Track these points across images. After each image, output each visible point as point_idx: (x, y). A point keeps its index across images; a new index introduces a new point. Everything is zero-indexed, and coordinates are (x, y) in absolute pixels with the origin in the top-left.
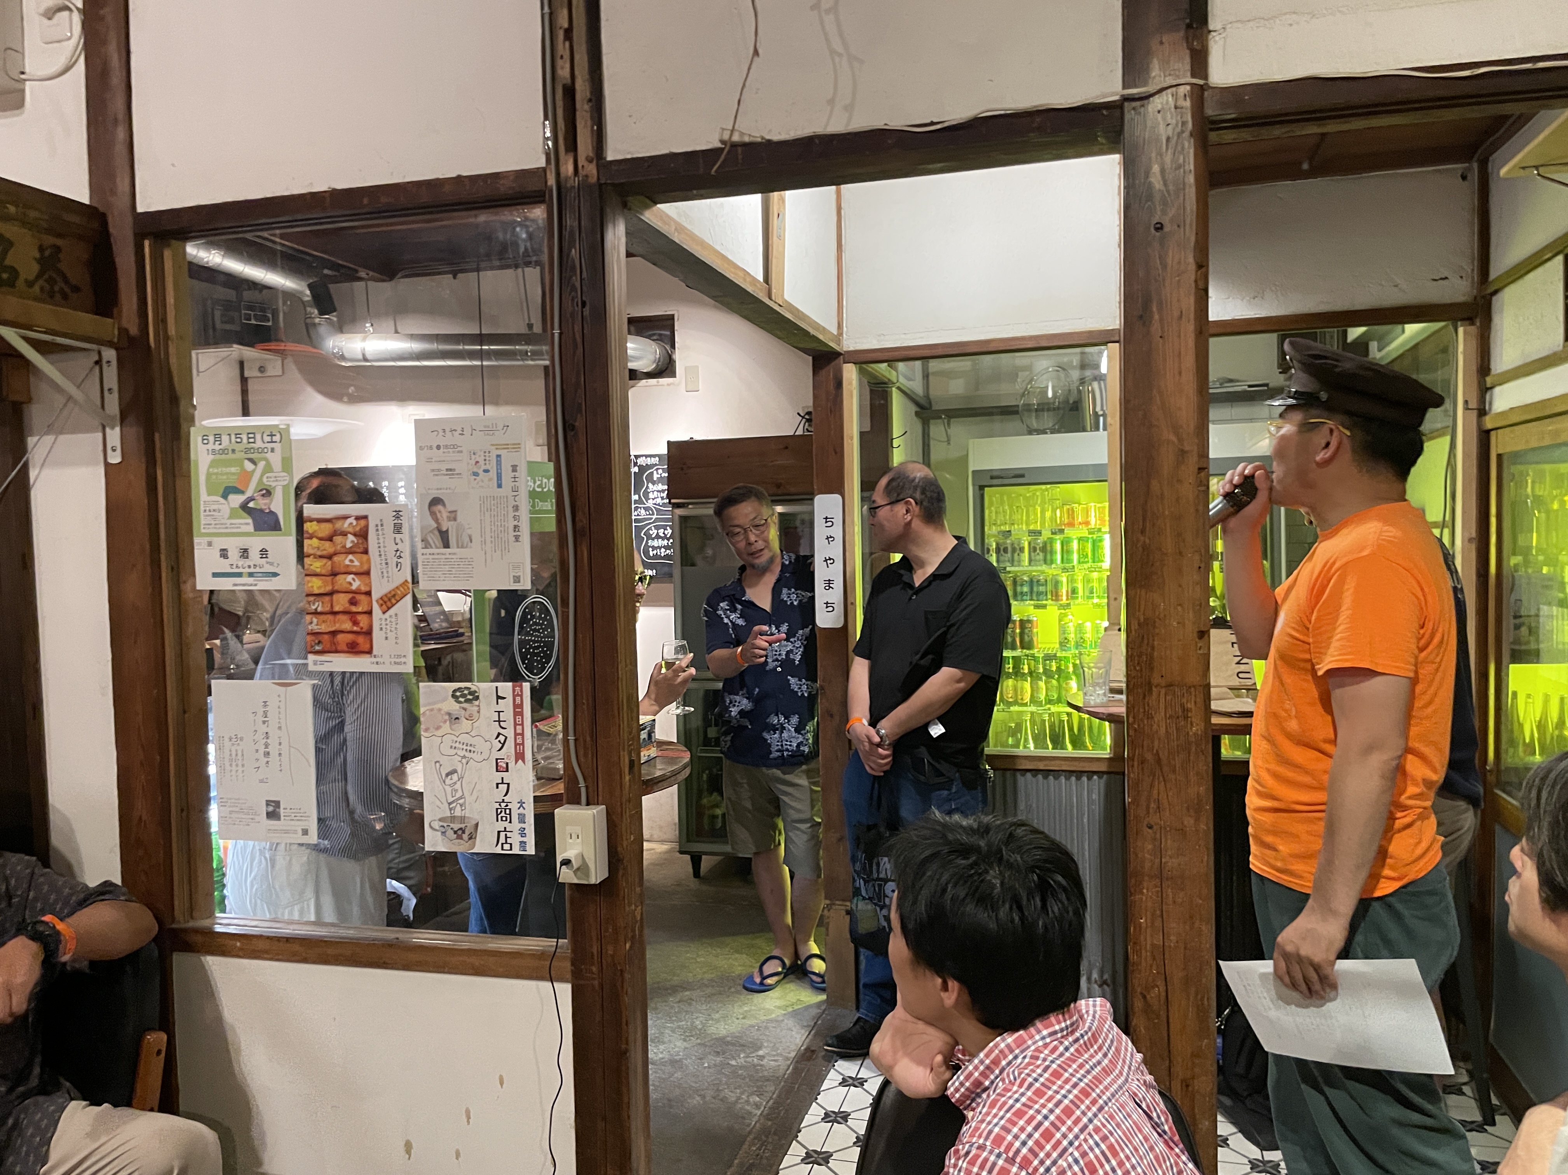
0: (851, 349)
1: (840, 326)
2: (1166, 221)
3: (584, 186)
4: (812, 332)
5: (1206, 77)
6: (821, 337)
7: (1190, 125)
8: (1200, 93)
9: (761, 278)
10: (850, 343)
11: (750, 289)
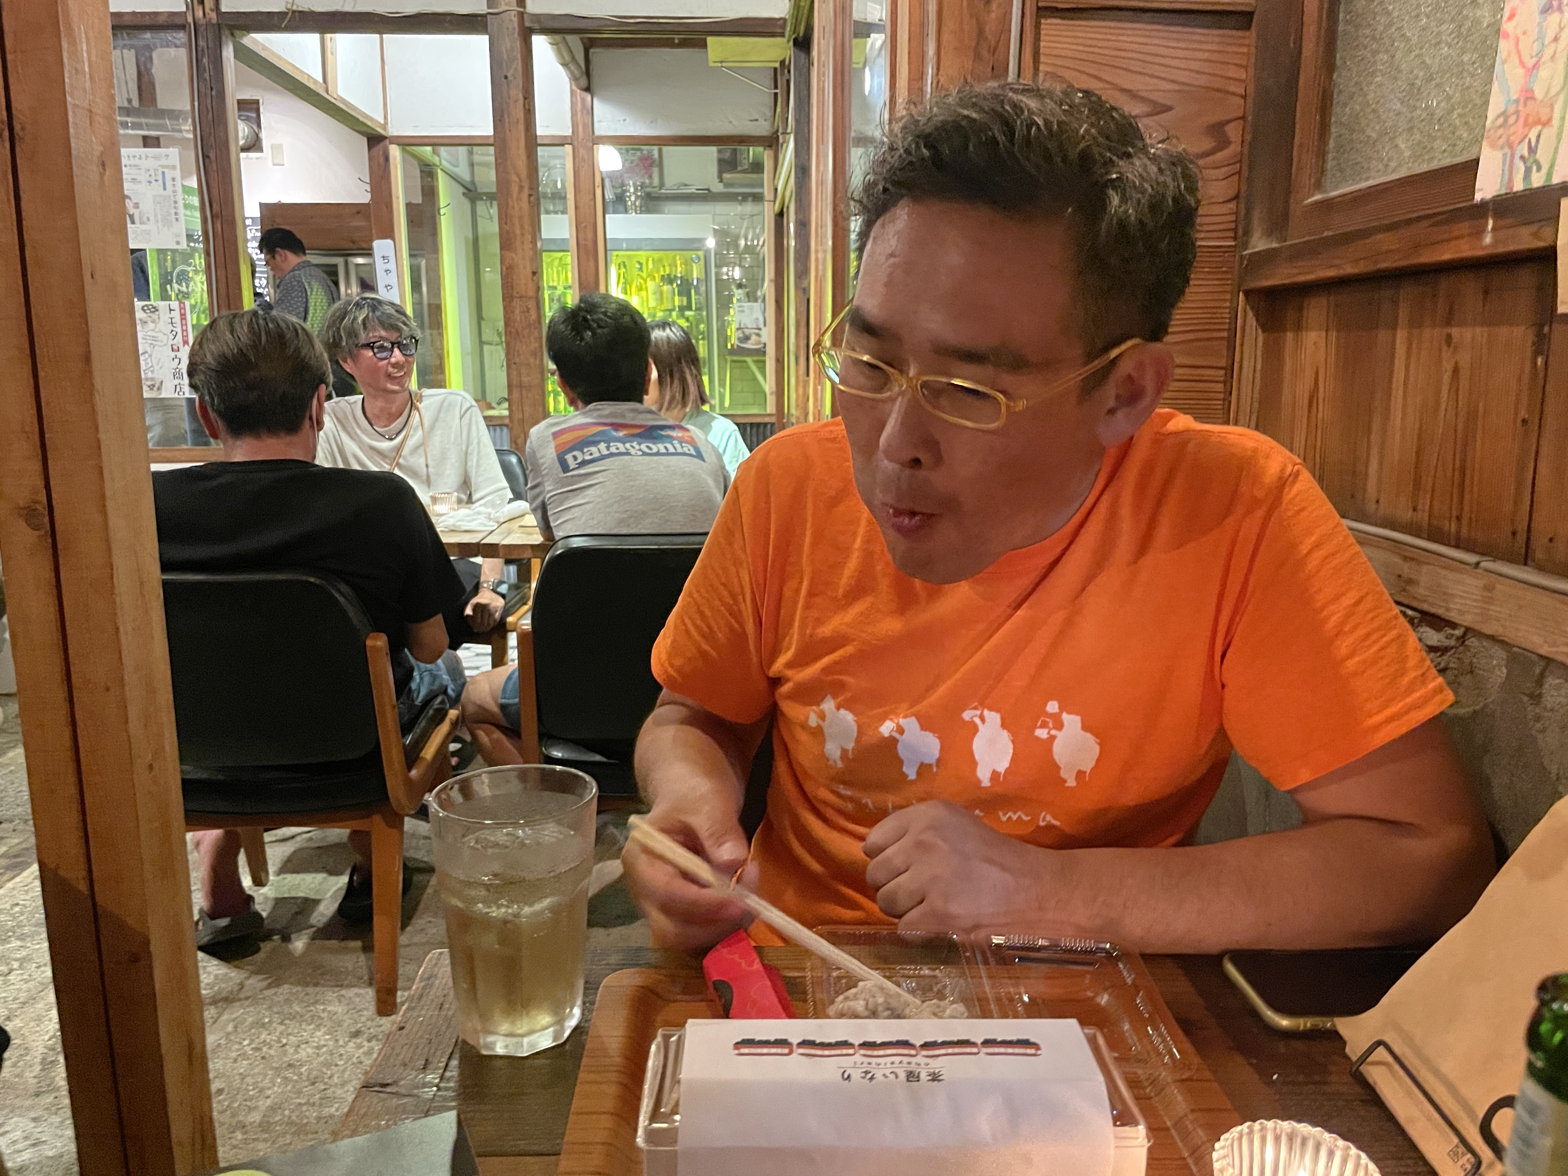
0: (395, 134)
1: (386, 118)
2: (509, 75)
3: (209, 24)
4: (361, 118)
5: (524, 7)
6: (369, 123)
7: (517, 30)
8: (521, 15)
9: (321, 80)
10: (394, 130)
11: (312, 86)
